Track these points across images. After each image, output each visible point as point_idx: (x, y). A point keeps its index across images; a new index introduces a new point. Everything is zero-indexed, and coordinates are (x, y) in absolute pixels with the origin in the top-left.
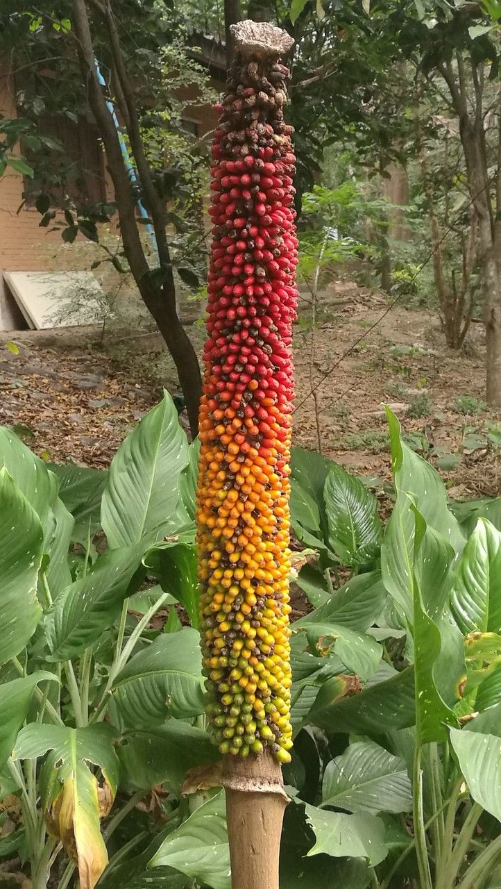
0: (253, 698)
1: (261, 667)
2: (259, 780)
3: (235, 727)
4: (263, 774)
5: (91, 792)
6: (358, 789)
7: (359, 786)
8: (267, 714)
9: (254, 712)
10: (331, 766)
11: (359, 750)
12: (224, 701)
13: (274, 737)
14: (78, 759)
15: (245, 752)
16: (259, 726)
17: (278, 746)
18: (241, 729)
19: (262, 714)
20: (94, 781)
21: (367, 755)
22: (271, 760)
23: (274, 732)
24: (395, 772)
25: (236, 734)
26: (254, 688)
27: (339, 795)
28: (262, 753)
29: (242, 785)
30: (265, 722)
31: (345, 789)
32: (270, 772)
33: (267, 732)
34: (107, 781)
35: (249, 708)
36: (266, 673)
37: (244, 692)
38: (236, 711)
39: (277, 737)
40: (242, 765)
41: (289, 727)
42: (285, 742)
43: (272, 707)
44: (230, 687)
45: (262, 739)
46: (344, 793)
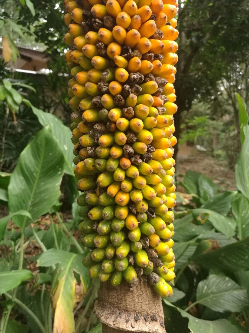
0: (124, 212)
1: (134, 170)
2: (133, 315)
3: (104, 248)
4: (138, 308)
5: (71, 288)
6: (213, 297)
7: (214, 295)
8: (144, 237)
9: (126, 231)
10: (201, 284)
11: (213, 278)
12: (91, 215)
13: (152, 265)
14: (70, 268)
15: (116, 280)
16: (133, 249)
17: (157, 276)
18: (110, 252)
19: (136, 234)
20: (74, 282)
21: (218, 281)
22: (149, 291)
23: (151, 258)
24: (231, 291)
25: (105, 258)
26: (125, 198)
27: (204, 299)
28: (137, 284)
29: (113, 319)
30: (140, 245)
31: (207, 296)
32: (147, 306)
33: (143, 258)
34: (82, 282)
35: (119, 225)
36: (141, 180)
37: (115, 205)
38: (104, 228)
39: (156, 267)
40: (115, 294)
41: (171, 254)
42: (165, 273)
43: (149, 227)
44: (98, 197)
45: (136, 266)
46: (207, 298)
